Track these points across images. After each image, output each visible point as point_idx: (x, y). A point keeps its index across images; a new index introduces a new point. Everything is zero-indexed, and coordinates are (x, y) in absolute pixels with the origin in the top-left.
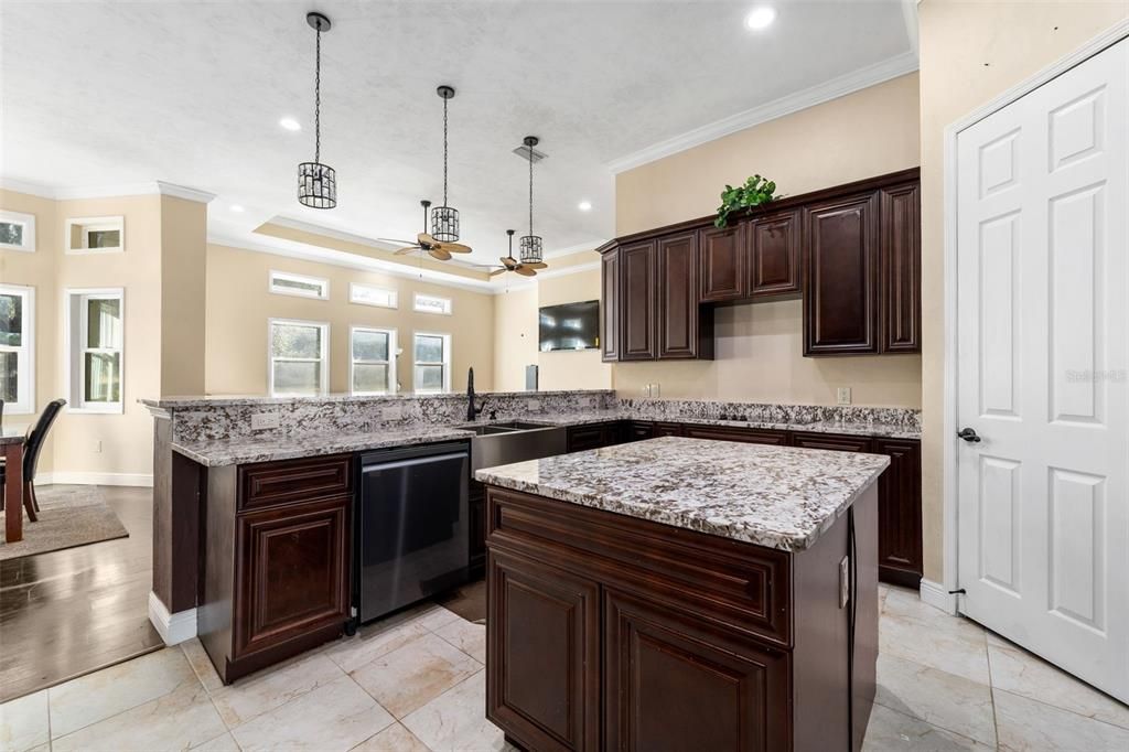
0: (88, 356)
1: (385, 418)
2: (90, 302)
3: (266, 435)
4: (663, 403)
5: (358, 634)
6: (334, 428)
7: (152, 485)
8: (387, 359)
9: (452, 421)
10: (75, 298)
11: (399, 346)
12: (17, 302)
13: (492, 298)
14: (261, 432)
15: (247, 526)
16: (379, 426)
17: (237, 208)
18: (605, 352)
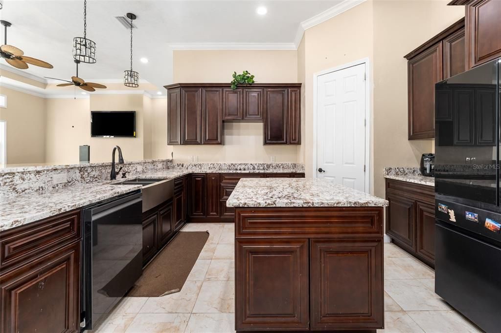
4: (200, 165)
6: (14, 194)
9: (100, 181)
13: (45, 100)
16: (51, 189)
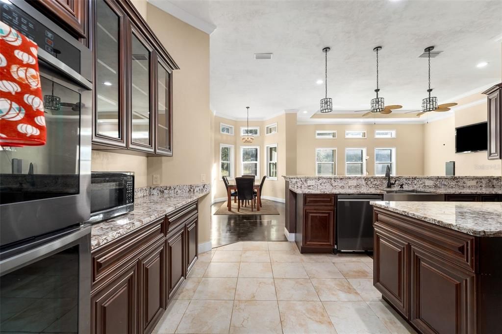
0: (270, 163)
1: (350, 185)
2: (270, 148)
3: (311, 187)
5: (337, 255)
7: (285, 202)
8: (362, 161)
9: (380, 188)
10: (267, 147)
11: (367, 155)
12: (257, 150)
13: (423, 126)
14: (310, 186)
15: (306, 211)
16: (347, 187)
17: (305, 112)
18: (490, 154)
